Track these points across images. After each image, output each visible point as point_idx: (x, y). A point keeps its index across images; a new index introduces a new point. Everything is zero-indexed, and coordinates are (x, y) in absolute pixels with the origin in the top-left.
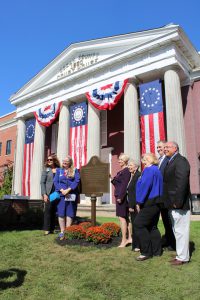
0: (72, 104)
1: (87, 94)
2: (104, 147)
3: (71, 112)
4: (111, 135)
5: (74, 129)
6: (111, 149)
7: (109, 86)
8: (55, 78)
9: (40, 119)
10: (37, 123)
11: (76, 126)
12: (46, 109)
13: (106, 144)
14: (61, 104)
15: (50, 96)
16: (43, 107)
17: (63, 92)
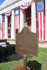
0: (15, 10)
1: (20, 6)
2: (25, 22)
3: (15, 12)
4: (27, 19)
5: (16, 17)
6: (27, 23)
7: (26, 3)
8: (10, 2)
9: (6, 14)
10: (5, 16)
11: (16, 16)
12: (8, 11)
13: (25, 21)
14: (12, 10)
15: (9, 8)
16: (7, 11)
17: (12, 6)
